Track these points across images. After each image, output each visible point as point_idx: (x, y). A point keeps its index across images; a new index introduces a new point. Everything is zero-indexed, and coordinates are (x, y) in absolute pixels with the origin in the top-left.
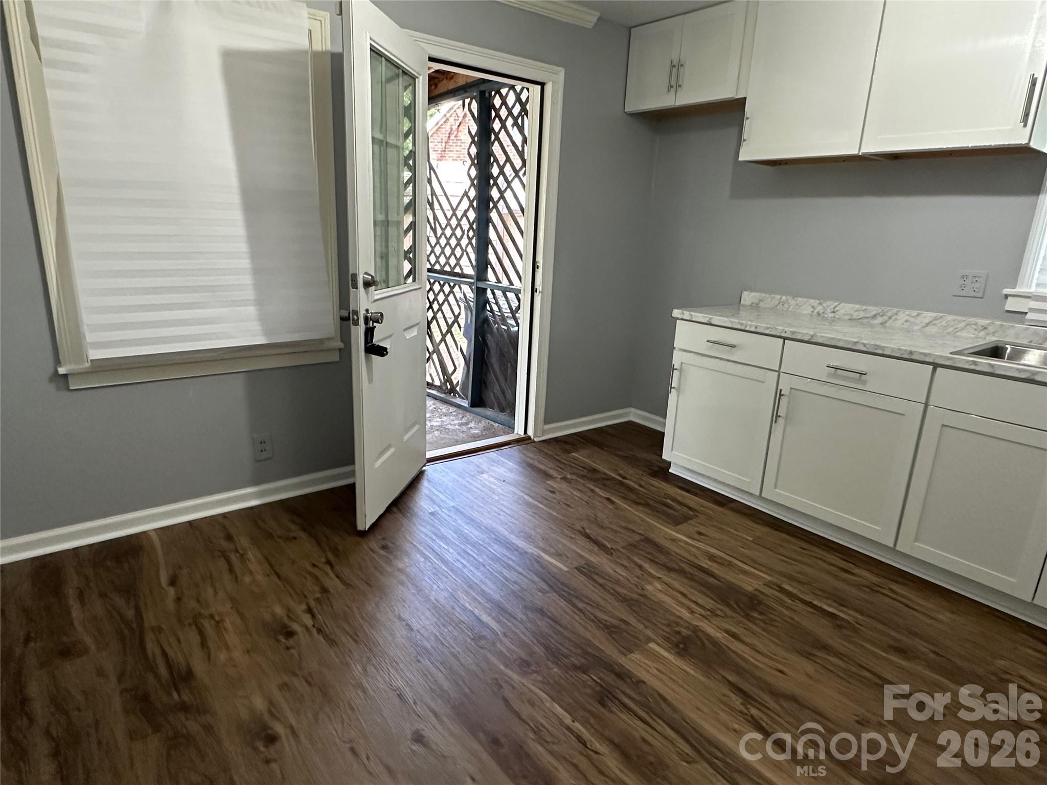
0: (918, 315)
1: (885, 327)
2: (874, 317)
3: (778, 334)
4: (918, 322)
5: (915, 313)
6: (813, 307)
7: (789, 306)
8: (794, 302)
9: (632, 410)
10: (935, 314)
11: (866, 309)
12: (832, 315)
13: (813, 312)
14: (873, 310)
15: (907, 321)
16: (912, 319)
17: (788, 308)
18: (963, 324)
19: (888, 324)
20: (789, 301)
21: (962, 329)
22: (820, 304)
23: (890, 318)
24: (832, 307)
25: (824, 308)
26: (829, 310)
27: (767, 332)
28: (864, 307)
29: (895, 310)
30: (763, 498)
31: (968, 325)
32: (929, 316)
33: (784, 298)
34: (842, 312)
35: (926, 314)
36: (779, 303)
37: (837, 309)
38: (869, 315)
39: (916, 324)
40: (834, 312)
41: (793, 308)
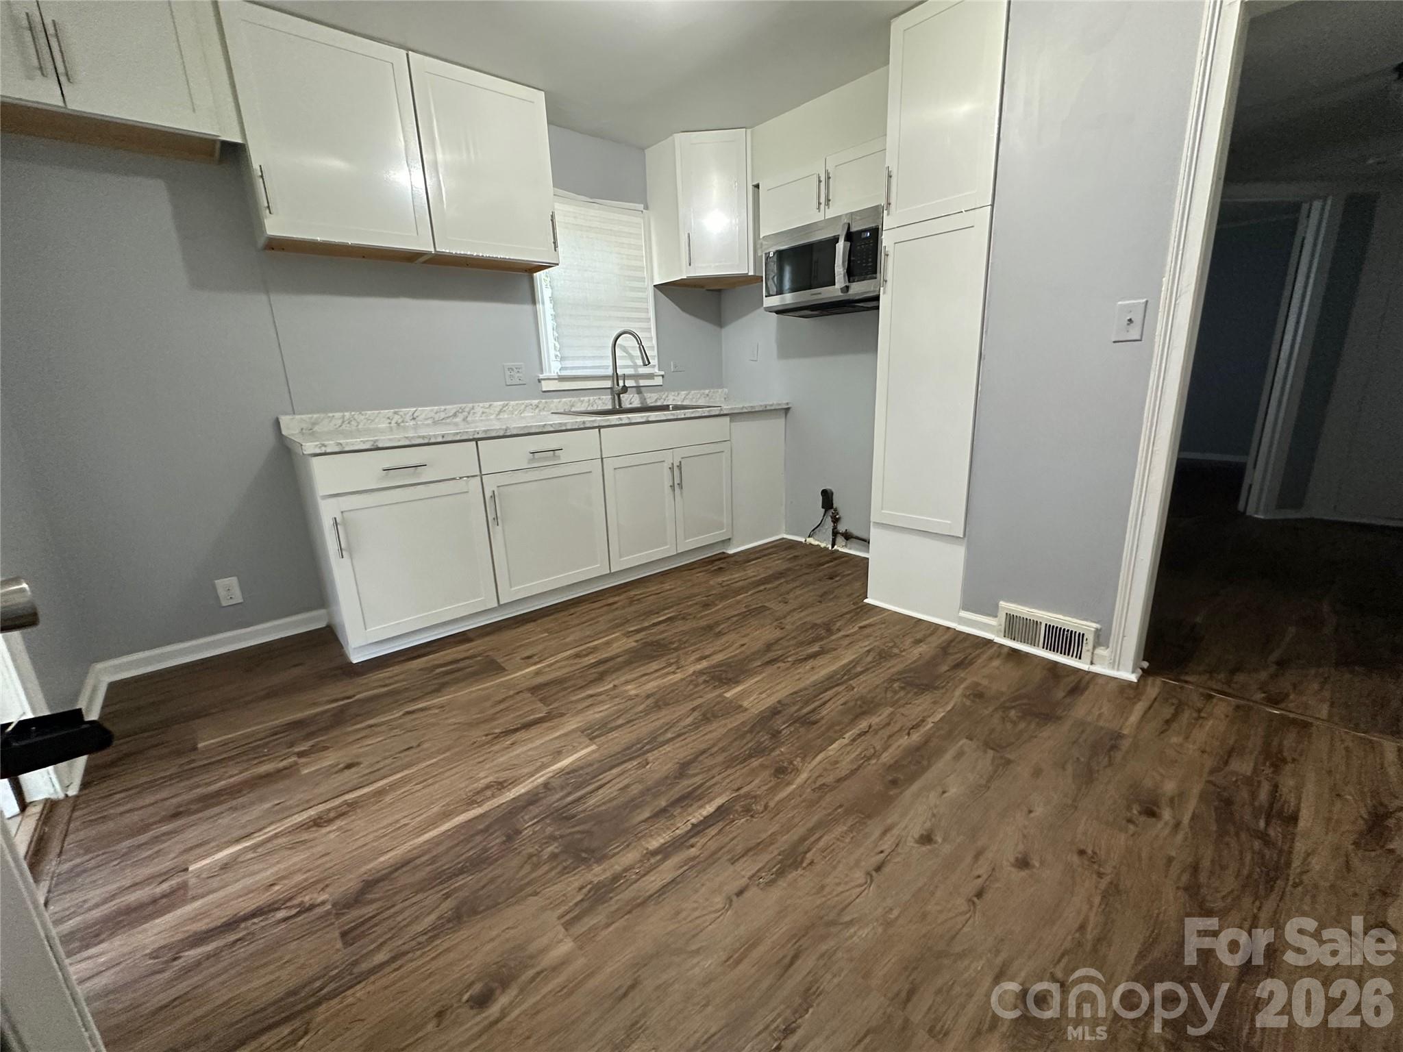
0: (490, 405)
1: (468, 423)
2: (455, 415)
3: (471, 437)
4: (492, 411)
5: (487, 404)
6: (389, 418)
7: (358, 423)
8: (363, 417)
9: (99, 666)
10: (501, 403)
11: (445, 409)
12: (412, 423)
13: (390, 423)
14: (452, 409)
15: (483, 413)
16: (487, 410)
17: (357, 426)
18: (523, 406)
19: (469, 419)
20: (356, 417)
21: (524, 410)
22: (395, 413)
23: (469, 413)
24: (411, 414)
25: (402, 417)
26: (408, 418)
27: (458, 438)
28: (443, 407)
29: (471, 405)
30: (505, 604)
31: (526, 406)
32: (498, 404)
33: (347, 414)
34: (423, 416)
35: (496, 404)
36: (343, 422)
37: (416, 415)
38: (451, 414)
39: (492, 414)
40: (414, 419)
41: (364, 425)
